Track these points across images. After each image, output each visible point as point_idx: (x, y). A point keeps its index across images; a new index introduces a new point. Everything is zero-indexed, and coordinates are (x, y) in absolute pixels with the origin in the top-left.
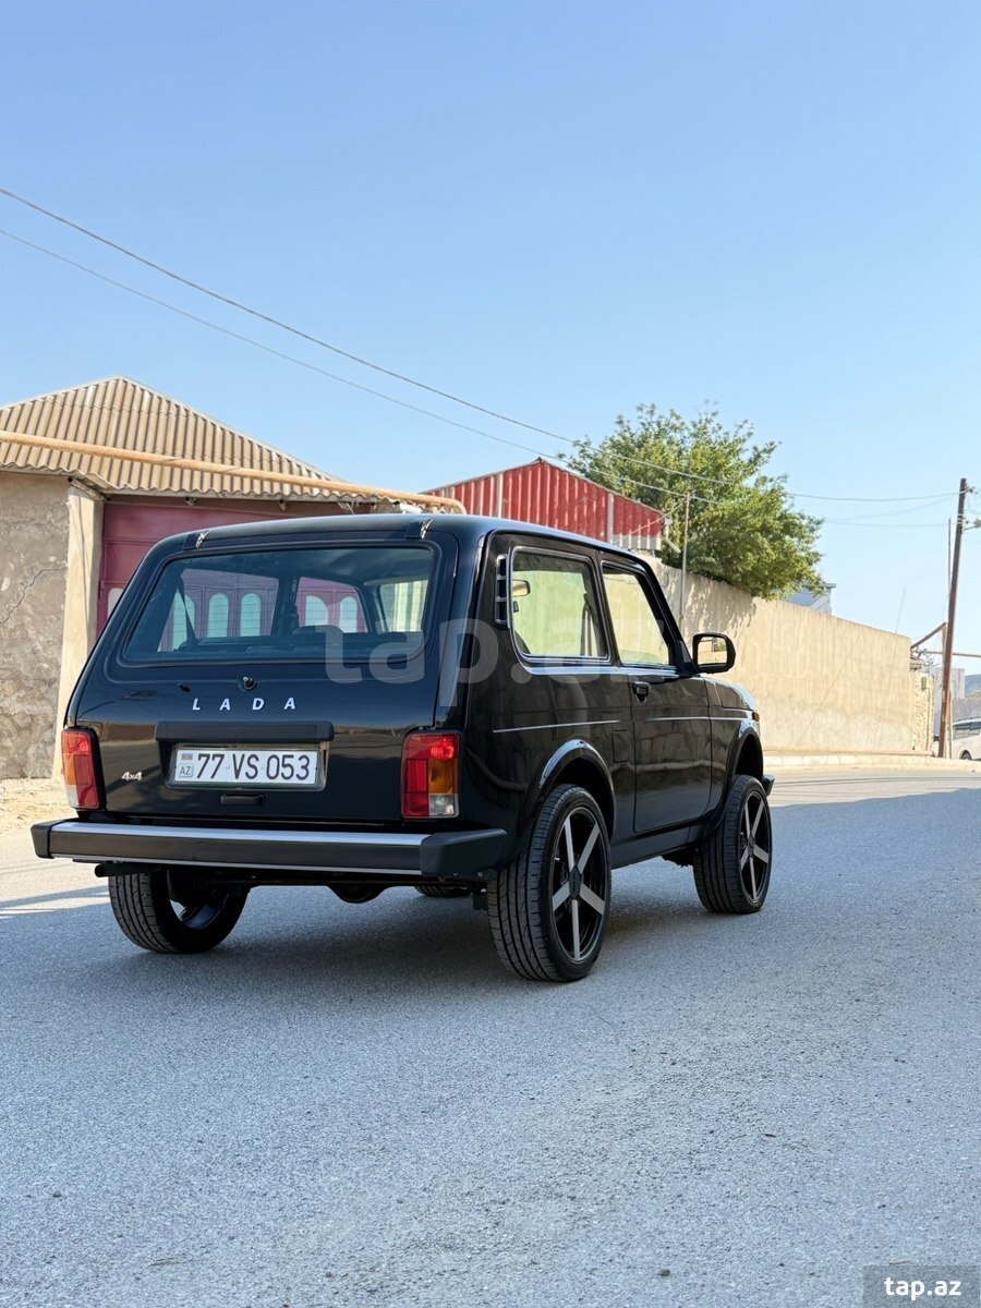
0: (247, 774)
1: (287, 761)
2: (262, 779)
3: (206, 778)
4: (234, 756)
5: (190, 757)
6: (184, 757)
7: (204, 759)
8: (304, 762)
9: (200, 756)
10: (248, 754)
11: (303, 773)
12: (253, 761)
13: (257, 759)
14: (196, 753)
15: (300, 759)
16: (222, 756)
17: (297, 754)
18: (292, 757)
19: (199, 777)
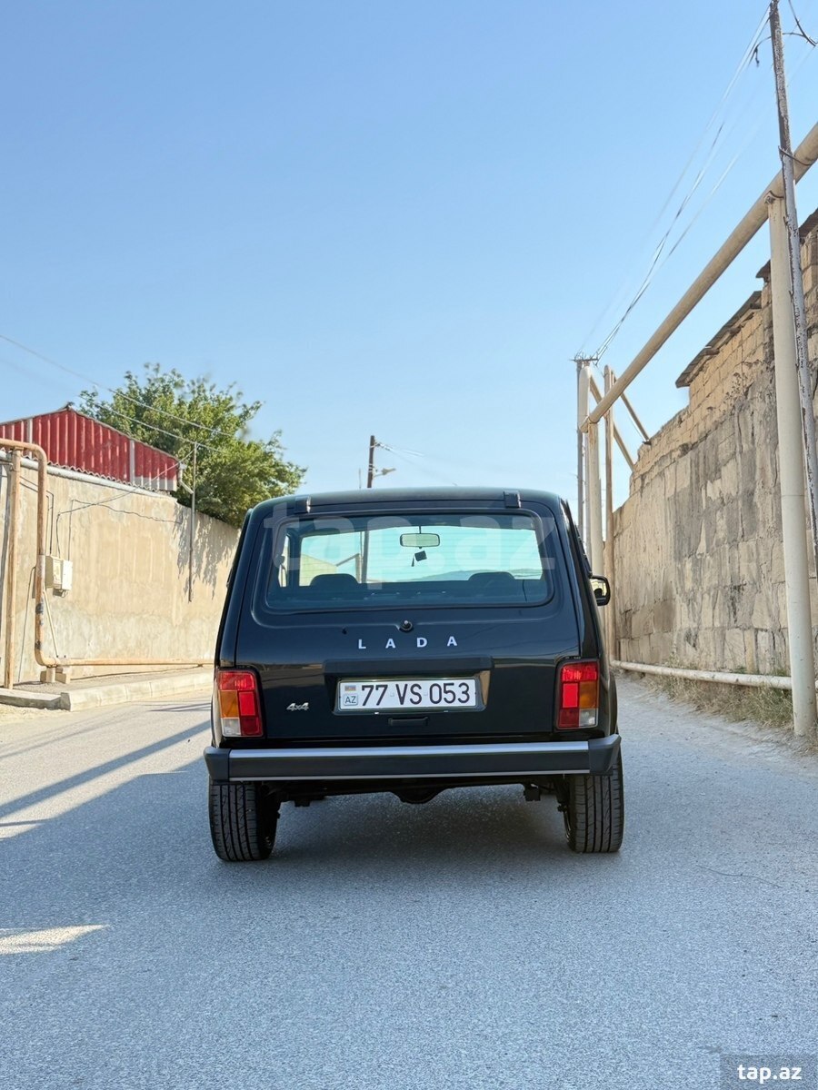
0: (411, 700)
1: (448, 688)
2: (426, 703)
3: (371, 705)
4: (397, 686)
5: (354, 688)
6: (347, 688)
7: (368, 690)
8: (464, 688)
9: (364, 687)
10: (410, 683)
11: (464, 697)
12: (416, 689)
13: (420, 688)
14: (359, 685)
15: (460, 686)
16: (386, 687)
17: (457, 682)
18: (453, 684)
19: (364, 704)
